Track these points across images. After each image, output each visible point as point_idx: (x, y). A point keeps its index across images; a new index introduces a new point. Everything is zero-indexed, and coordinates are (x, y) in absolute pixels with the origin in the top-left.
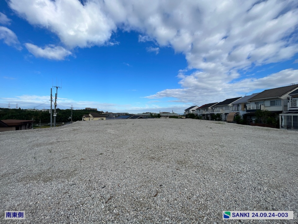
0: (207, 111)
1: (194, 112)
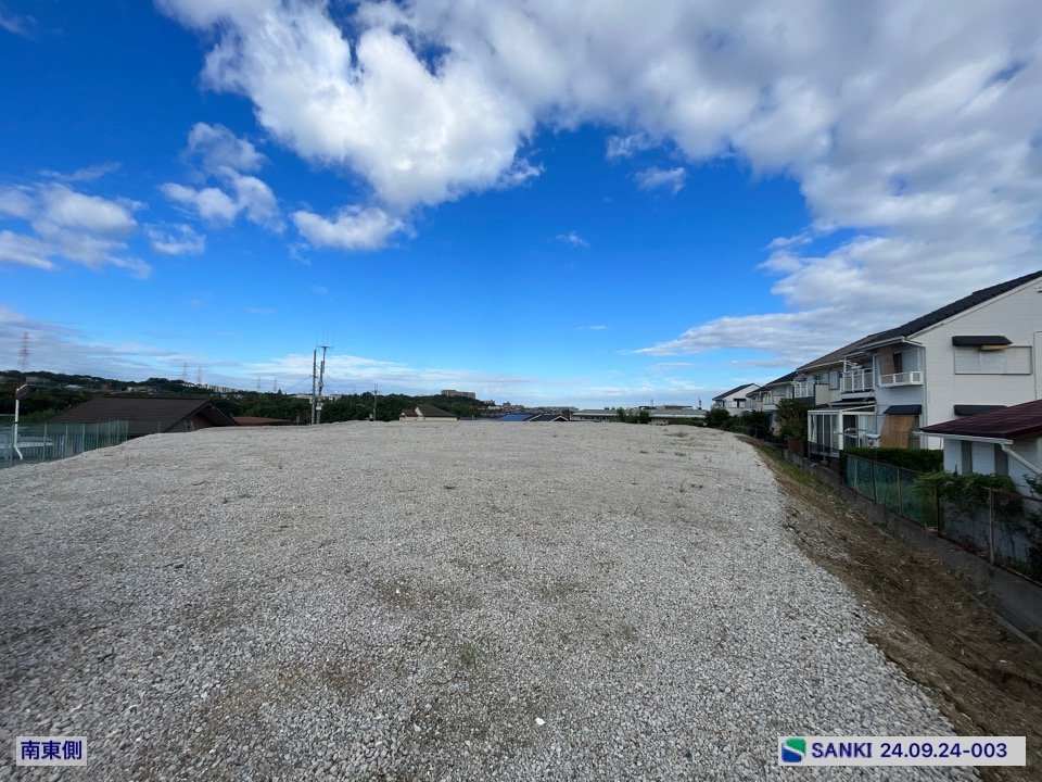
1: (741, 404)
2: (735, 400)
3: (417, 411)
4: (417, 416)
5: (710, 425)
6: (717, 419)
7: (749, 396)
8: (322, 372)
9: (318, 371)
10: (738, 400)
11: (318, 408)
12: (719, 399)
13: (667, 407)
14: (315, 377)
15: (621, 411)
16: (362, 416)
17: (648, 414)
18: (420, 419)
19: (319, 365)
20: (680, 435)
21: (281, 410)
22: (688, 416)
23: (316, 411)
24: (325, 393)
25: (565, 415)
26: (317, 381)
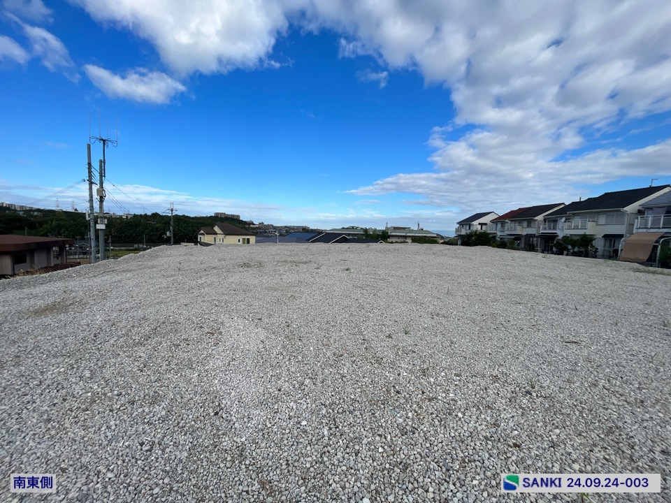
0: (529, 226)
1: (483, 227)
3: (216, 229)
4: (216, 234)
7: (493, 221)
10: (482, 224)
11: (99, 227)
12: (462, 223)
13: (395, 228)
15: (365, 230)
17: (387, 233)
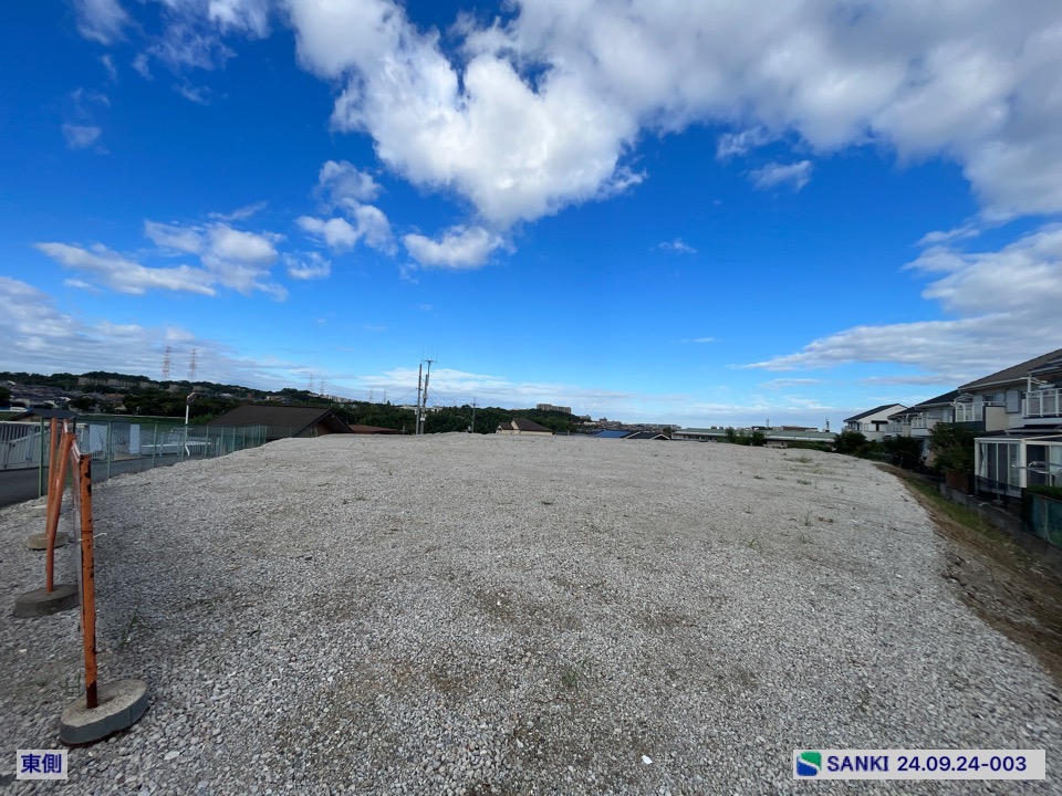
1: (881, 426)
2: (873, 422)
3: (513, 424)
4: (513, 429)
5: (840, 451)
6: (850, 444)
7: (891, 418)
8: (426, 384)
9: (423, 384)
10: (877, 423)
11: (423, 419)
12: (853, 421)
13: (786, 428)
14: (420, 389)
15: (730, 431)
16: (462, 428)
17: (762, 435)
18: (516, 432)
19: (424, 378)
20: (803, 460)
21: (389, 420)
22: (812, 439)
23: (420, 422)
24: (429, 405)
25: (666, 433)
26: (422, 393)
